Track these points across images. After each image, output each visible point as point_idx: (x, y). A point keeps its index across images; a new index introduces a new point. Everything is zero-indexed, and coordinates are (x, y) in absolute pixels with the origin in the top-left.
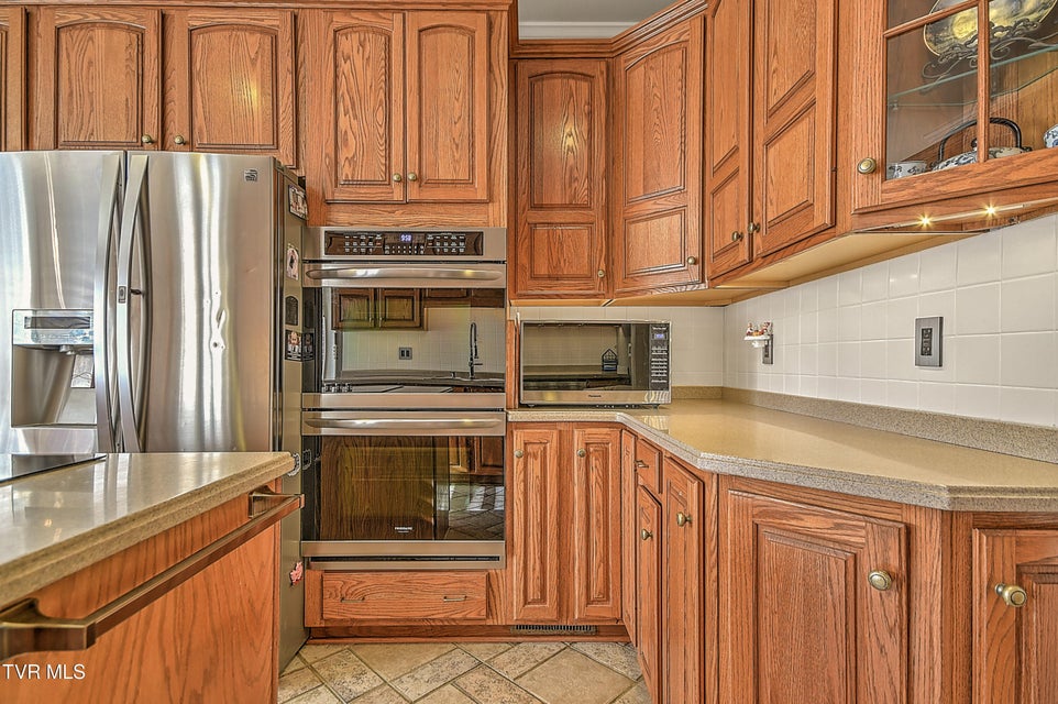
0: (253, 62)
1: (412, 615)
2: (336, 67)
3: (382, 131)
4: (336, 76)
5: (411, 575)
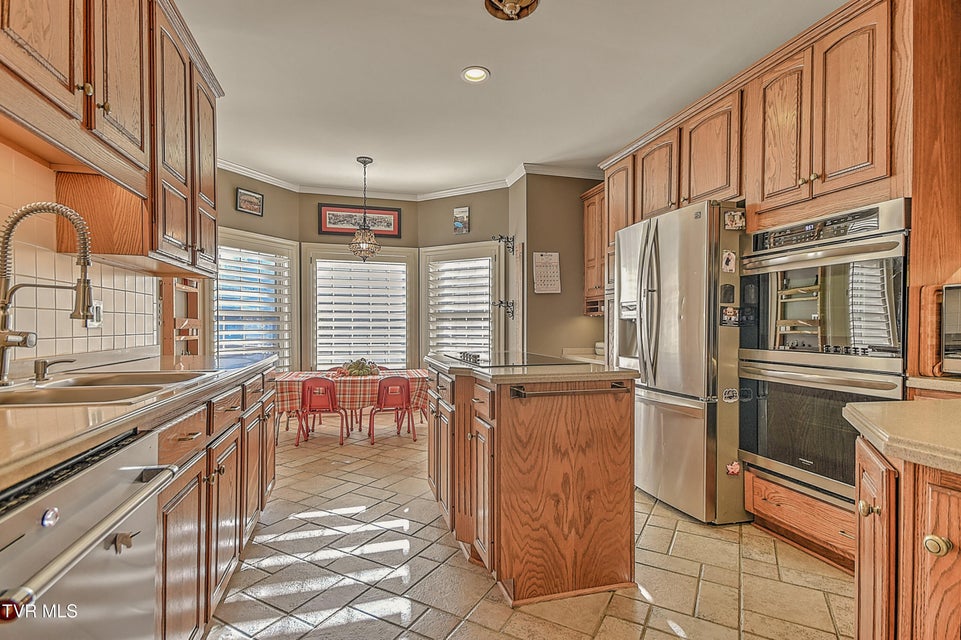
0: (718, 135)
1: (815, 534)
2: (764, 113)
3: (794, 148)
4: (765, 120)
5: (814, 502)
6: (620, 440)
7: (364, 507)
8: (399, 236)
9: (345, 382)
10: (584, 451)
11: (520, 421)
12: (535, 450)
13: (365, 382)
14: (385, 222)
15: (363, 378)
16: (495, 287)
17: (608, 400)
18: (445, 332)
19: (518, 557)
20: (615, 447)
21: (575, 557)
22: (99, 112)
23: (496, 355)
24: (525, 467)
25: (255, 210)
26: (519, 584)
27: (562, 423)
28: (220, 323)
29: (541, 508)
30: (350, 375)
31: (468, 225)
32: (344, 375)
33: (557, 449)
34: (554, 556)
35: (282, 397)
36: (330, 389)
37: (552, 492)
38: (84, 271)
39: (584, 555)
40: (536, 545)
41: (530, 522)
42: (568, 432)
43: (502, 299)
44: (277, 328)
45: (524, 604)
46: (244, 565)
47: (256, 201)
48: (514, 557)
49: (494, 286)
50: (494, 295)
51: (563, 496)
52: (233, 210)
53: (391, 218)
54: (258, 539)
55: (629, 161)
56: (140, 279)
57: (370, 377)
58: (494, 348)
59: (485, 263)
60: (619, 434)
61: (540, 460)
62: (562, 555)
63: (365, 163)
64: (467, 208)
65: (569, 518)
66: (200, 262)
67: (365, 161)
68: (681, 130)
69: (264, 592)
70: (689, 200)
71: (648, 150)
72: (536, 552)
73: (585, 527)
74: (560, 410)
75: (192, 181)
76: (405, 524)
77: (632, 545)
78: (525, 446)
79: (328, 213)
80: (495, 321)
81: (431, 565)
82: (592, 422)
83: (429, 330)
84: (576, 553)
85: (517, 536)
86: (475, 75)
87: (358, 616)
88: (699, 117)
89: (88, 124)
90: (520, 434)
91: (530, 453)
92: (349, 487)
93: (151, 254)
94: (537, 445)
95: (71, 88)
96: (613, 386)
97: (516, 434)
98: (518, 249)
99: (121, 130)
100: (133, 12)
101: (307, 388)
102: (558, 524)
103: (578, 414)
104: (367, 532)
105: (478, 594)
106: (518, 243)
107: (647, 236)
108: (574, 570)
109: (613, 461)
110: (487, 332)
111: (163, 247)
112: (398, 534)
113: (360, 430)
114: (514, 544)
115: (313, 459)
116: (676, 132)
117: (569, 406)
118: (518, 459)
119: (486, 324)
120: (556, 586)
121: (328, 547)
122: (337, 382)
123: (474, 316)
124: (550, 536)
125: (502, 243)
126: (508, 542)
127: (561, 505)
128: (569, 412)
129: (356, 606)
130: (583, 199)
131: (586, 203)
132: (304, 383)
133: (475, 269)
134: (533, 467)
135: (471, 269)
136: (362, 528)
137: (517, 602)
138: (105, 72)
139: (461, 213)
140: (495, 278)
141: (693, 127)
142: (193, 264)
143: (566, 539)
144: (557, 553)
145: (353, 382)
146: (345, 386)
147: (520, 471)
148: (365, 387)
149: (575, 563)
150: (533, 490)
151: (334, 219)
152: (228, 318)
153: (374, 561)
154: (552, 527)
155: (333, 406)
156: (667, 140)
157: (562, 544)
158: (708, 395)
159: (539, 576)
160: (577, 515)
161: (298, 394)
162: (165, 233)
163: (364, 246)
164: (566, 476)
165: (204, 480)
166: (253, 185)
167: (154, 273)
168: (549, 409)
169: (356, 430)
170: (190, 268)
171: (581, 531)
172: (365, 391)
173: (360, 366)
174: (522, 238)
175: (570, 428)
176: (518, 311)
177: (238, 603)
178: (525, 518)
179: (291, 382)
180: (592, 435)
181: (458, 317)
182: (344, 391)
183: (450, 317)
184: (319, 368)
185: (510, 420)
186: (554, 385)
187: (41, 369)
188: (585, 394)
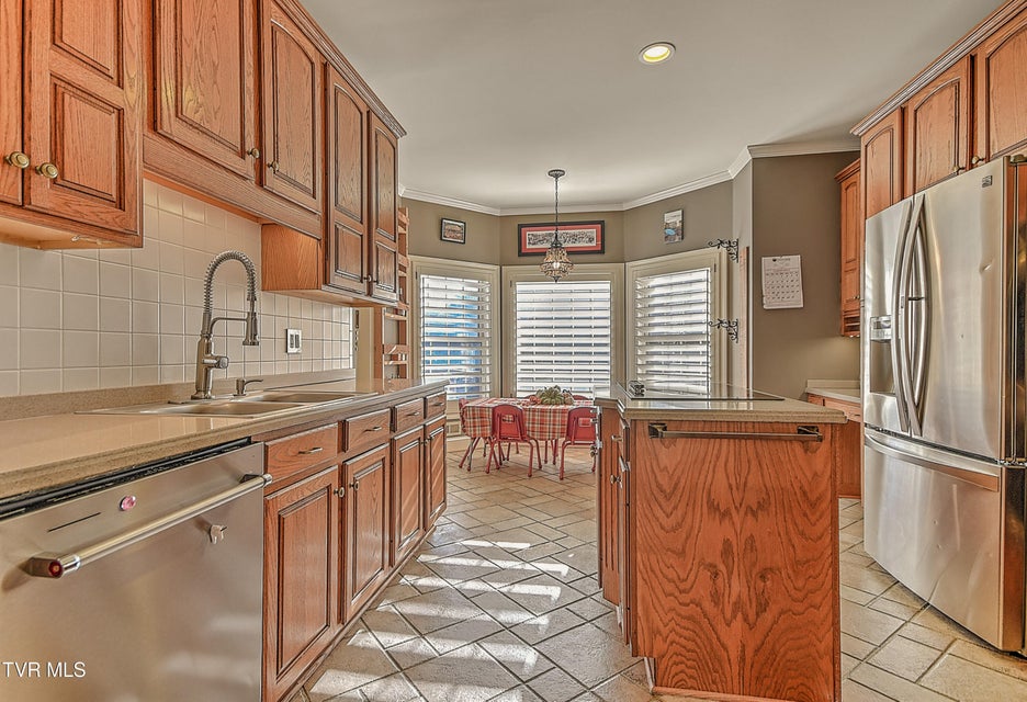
6: (813, 505)
7: (529, 545)
8: (602, 251)
9: (534, 411)
10: (754, 514)
11: (662, 467)
12: (682, 506)
13: (555, 411)
14: (587, 238)
15: (554, 407)
16: (715, 304)
17: (793, 450)
18: (655, 358)
19: (659, 632)
20: (805, 515)
21: (743, 651)
22: (269, 171)
23: (716, 386)
24: (668, 523)
25: (458, 238)
26: (662, 667)
27: (720, 475)
28: (426, 349)
29: (692, 577)
30: (542, 403)
31: (682, 232)
32: (535, 403)
33: (713, 507)
34: (711, 644)
35: (474, 422)
36: (519, 417)
37: (708, 561)
38: (253, 305)
39: (757, 651)
40: (685, 623)
41: (677, 594)
42: (730, 486)
43: (724, 318)
44: (479, 354)
45: (668, 694)
46: (403, 580)
47: (459, 229)
48: (654, 633)
49: (713, 303)
50: (713, 313)
51: (722, 567)
52: (438, 240)
53: (593, 232)
54: (423, 558)
55: (896, 117)
56: (335, 310)
57: (561, 407)
58: (713, 378)
59: (702, 275)
60: (813, 497)
61: (689, 520)
62: (723, 646)
63: (557, 177)
64: (680, 212)
65: (733, 599)
66: (376, 292)
67: (556, 174)
68: (973, 59)
69: (409, 609)
70: (988, 159)
71: (922, 97)
72: (686, 633)
73: (757, 614)
74: (718, 458)
75: (369, 217)
76: (564, 569)
77: (835, 654)
78: (668, 498)
79: (528, 234)
80: (714, 344)
81: (578, 621)
82: (767, 478)
83: (636, 356)
84: (743, 646)
85: (657, 605)
86: (657, 54)
87: (482, 654)
88: (998, 35)
89: (261, 182)
90: (661, 482)
91: (675, 508)
92: (522, 521)
93: (324, 287)
94: (685, 498)
95: (243, 154)
96: (799, 431)
97: (657, 482)
98: (743, 255)
99: (294, 183)
100: (305, 78)
101: (498, 414)
102: (716, 604)
103: (745, 465)
104: (523, 571)
105: (616, 665)
106: (742, 248)
107: (909, 222)
108: (742, 668)
109: (802, 534)
110: (704, 359)
111: (335, 279)
112: (553, 579)
113: (554, 463)
114: (654, 616)
115: (497, 488)
116: (965, 63)
117: (732, 452)
118: (659, 513)
119: (704, 348)
120: (714, 682)
121: (479, 578)
122: (525, 410)
123: (690, 339)
124: (705, 616)
125: (723, 250)
126: (646, 611)
127: (720, 581)
128: (732, 459)
129: (484, 645)
130: (839, 180)
131: (844, 185)
132: (494, 409)
133: (691, 282)
134: (679, 525)
135: (687, 283)
136: (517, 565)
137: (659, 689)
138: (276, 135)
139: (673, 218)
140: (715, 292)
141: (991, 49)
142: (370, 293)
143: (728, 625)
144: (715, 641)
145: (542, 411)
146: (534, 415)
147: (662, 528)
148: (554, 416)
149: (743, 659)
150: (682, 553)
151: (535, 239)
152: (435, 344)
153: (518, 603)
154: (708, 605)
155: (523, 435)
156: (951, 77)
157: (722, 628)
158: (1008, 454)
159: (689, 663)
160: (745, 597)
161: (488, 421)
162: (337, 268)
163: (556, 265)
164: (727, 543)
165: (335, 492)
166: (456, 215)
167: (350, 304)
168: (702, 454)
169: (550, 463)
170: (368, 299)
171: (752, 617)
172: (554, 421)
173: (552, 395)
174: (747, 241)
175: (733, 482)
176: (743, 332)
177: (387, 613)
178: (669, 587)
179: (482, 409)
180: (767, 494)
181: (670, 339)
182: (533, 420)
183: (662, 341)
184: (519, 394)
185: (648, 464)
186: (707, 425)
187: (241, 386)
188: (753, 438)
